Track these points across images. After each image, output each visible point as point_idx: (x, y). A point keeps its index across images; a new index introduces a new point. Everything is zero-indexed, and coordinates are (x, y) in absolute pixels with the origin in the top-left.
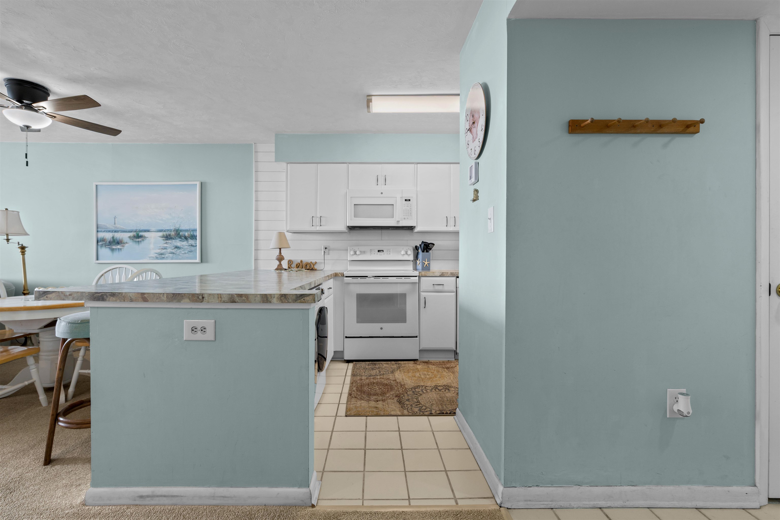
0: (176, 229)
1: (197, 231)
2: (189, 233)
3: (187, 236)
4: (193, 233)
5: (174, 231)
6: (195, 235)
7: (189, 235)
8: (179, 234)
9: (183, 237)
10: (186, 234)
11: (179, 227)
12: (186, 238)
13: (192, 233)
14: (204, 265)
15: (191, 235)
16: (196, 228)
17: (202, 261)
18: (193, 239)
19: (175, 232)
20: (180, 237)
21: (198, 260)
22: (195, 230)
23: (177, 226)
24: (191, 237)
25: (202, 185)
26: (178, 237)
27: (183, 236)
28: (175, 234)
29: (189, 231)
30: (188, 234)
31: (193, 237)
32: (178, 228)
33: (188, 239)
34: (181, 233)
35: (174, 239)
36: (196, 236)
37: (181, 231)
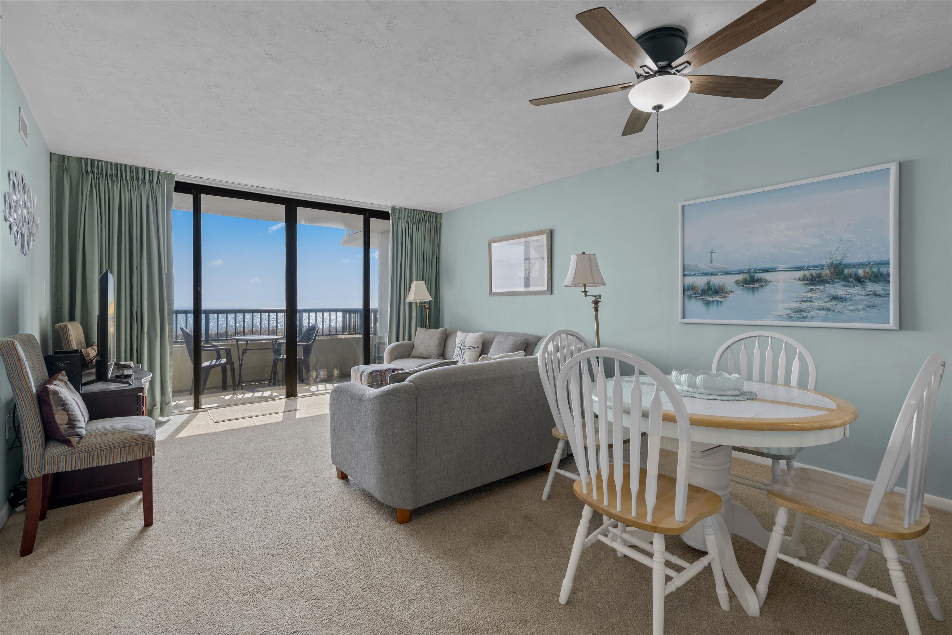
0: (834, 263)
1: (889, 264)
2: (868, 270)
3: (862, 275)
4: (879, 269)
5: (829, 267)
6: (885, 272)
7: (868, 273)
8: (842, 272)
9: (851, 277)
10: (861, 272)
11: (842, 259)
12: (859, 280)
13: (875, 270)
14: (904, 334)
15: (873, 272)
16: (886, 259)
17: (902, 326)
18: (879, 280)
19: (832, 270)
20: (845, 279)
21: (893, 323)
22: (887, 263)
23: (837, 258)
24: (872, 278)
25: (901, 167)
26: (839, 279)
27: (853, 276)
28: (831, 273)
29: (867, 265)
30: (865, 272)
31: (882, 278)
32: (839, 262)
33: (863, 281)
34: (846, 271)
35: (828, 283)
36: (888, 275)
37: (847, 266)
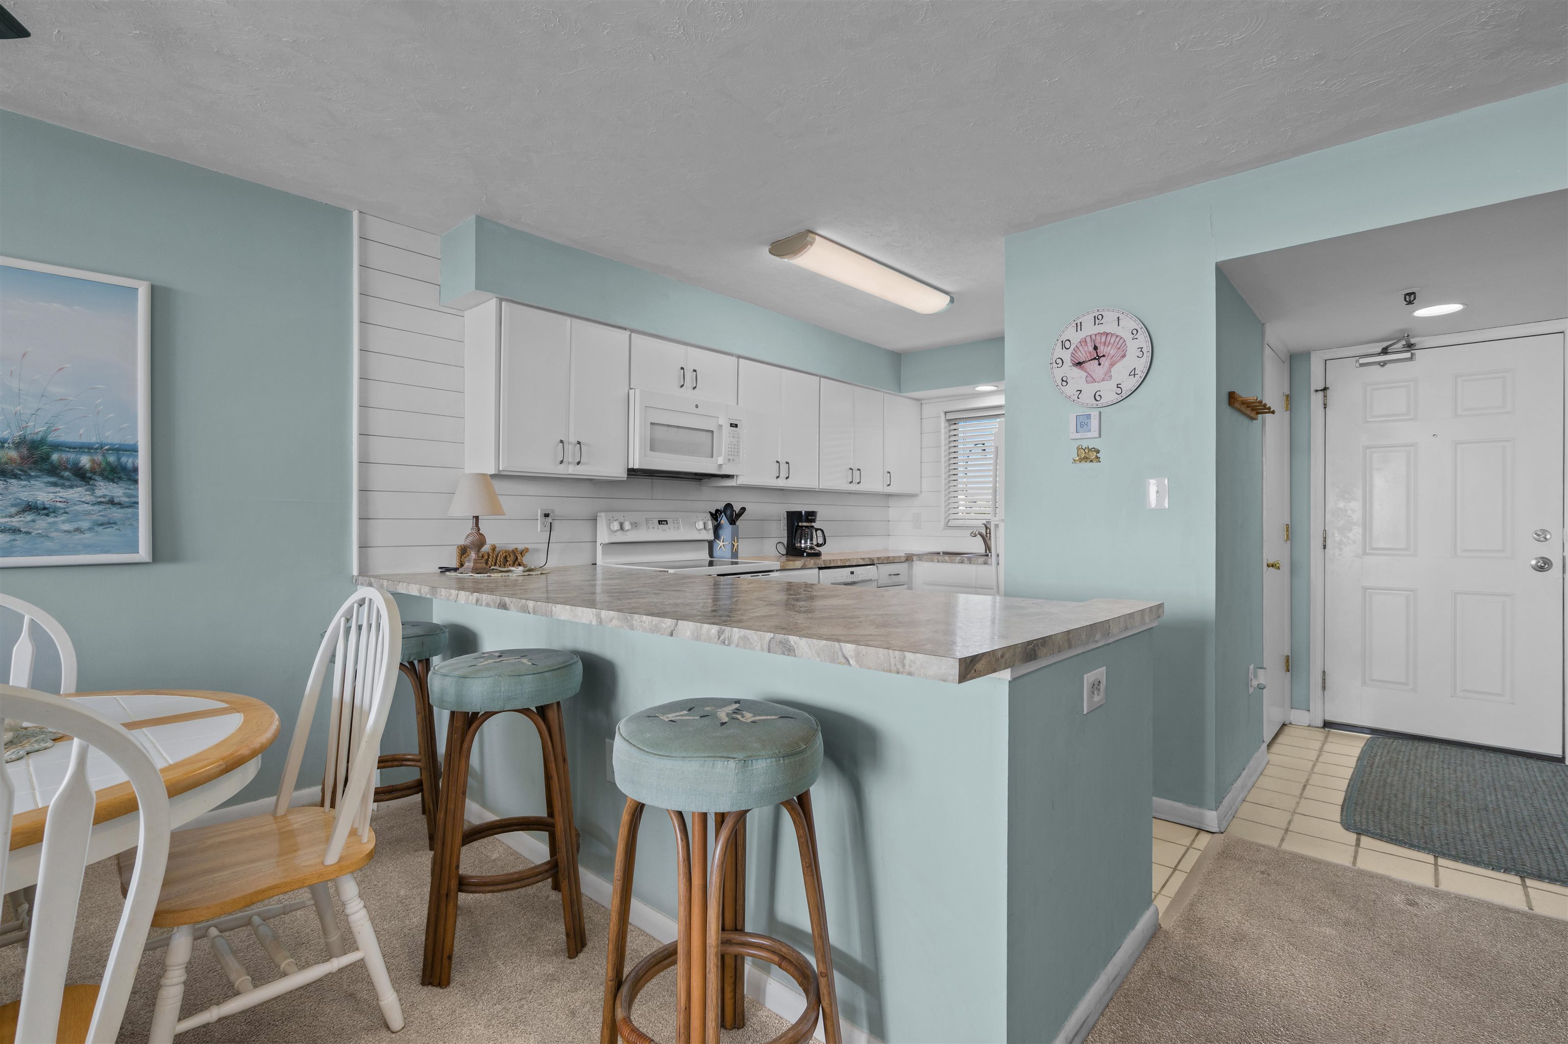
0: (29, 438)
1: (137, 452)
2: (99, 458)
3: (88, 466)
4: (119, 459)
5: (18, 445)
6: (130, 464)
7: (99, 465)
8: (46, 458)
9: (66, 469)
10: (85, 461)
11: (47, 433)
12: (82, 476)
13: (112, 459)
14: (165, 570)
15: (108, 464)
16: (132, 442)
17: (158, 555)
18: (120, 478)
19: (25, 451)
20: (54, 471)
21: (143, 553)
22: (133, 450)
23: (36, 429)
24: (106, 473)
25: (155, 293)
26: (41, 470)
27: (69, 466)
28: (22, 458)
29: (96, 449)
30: (93, 461)
31: (128, 475)
32: (39, 437)
33: (90, 478)
34: (55, 457)
35: (16, 476)
36: (135, 470)
37: (57, 447)
